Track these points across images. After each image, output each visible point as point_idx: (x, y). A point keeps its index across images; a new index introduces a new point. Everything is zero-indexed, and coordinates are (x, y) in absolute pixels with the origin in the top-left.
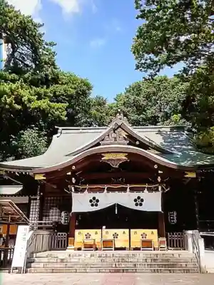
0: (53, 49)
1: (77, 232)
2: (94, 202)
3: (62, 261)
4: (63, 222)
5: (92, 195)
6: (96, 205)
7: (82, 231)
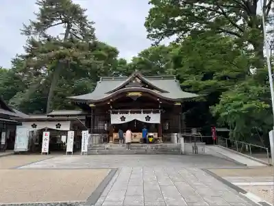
0: (93, 26)
2: (123, 119)
3: (107, 149)
4: (106, 129)
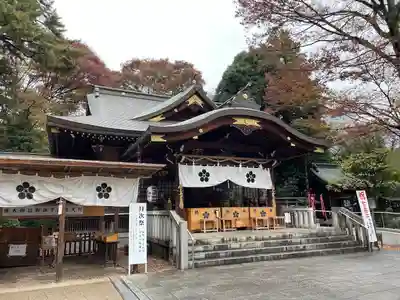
1: (193, 210)
2: (204, 176)
5: (200, 168)
6: (207, 180)
7: (198, 209)
